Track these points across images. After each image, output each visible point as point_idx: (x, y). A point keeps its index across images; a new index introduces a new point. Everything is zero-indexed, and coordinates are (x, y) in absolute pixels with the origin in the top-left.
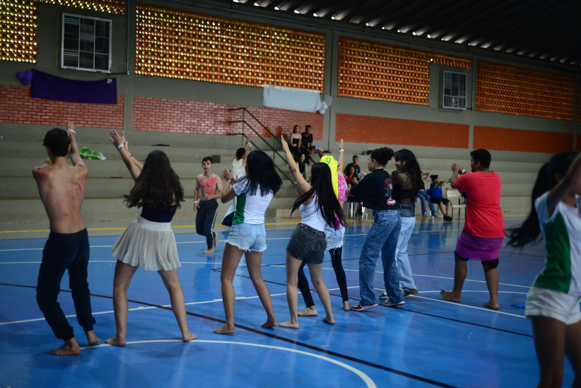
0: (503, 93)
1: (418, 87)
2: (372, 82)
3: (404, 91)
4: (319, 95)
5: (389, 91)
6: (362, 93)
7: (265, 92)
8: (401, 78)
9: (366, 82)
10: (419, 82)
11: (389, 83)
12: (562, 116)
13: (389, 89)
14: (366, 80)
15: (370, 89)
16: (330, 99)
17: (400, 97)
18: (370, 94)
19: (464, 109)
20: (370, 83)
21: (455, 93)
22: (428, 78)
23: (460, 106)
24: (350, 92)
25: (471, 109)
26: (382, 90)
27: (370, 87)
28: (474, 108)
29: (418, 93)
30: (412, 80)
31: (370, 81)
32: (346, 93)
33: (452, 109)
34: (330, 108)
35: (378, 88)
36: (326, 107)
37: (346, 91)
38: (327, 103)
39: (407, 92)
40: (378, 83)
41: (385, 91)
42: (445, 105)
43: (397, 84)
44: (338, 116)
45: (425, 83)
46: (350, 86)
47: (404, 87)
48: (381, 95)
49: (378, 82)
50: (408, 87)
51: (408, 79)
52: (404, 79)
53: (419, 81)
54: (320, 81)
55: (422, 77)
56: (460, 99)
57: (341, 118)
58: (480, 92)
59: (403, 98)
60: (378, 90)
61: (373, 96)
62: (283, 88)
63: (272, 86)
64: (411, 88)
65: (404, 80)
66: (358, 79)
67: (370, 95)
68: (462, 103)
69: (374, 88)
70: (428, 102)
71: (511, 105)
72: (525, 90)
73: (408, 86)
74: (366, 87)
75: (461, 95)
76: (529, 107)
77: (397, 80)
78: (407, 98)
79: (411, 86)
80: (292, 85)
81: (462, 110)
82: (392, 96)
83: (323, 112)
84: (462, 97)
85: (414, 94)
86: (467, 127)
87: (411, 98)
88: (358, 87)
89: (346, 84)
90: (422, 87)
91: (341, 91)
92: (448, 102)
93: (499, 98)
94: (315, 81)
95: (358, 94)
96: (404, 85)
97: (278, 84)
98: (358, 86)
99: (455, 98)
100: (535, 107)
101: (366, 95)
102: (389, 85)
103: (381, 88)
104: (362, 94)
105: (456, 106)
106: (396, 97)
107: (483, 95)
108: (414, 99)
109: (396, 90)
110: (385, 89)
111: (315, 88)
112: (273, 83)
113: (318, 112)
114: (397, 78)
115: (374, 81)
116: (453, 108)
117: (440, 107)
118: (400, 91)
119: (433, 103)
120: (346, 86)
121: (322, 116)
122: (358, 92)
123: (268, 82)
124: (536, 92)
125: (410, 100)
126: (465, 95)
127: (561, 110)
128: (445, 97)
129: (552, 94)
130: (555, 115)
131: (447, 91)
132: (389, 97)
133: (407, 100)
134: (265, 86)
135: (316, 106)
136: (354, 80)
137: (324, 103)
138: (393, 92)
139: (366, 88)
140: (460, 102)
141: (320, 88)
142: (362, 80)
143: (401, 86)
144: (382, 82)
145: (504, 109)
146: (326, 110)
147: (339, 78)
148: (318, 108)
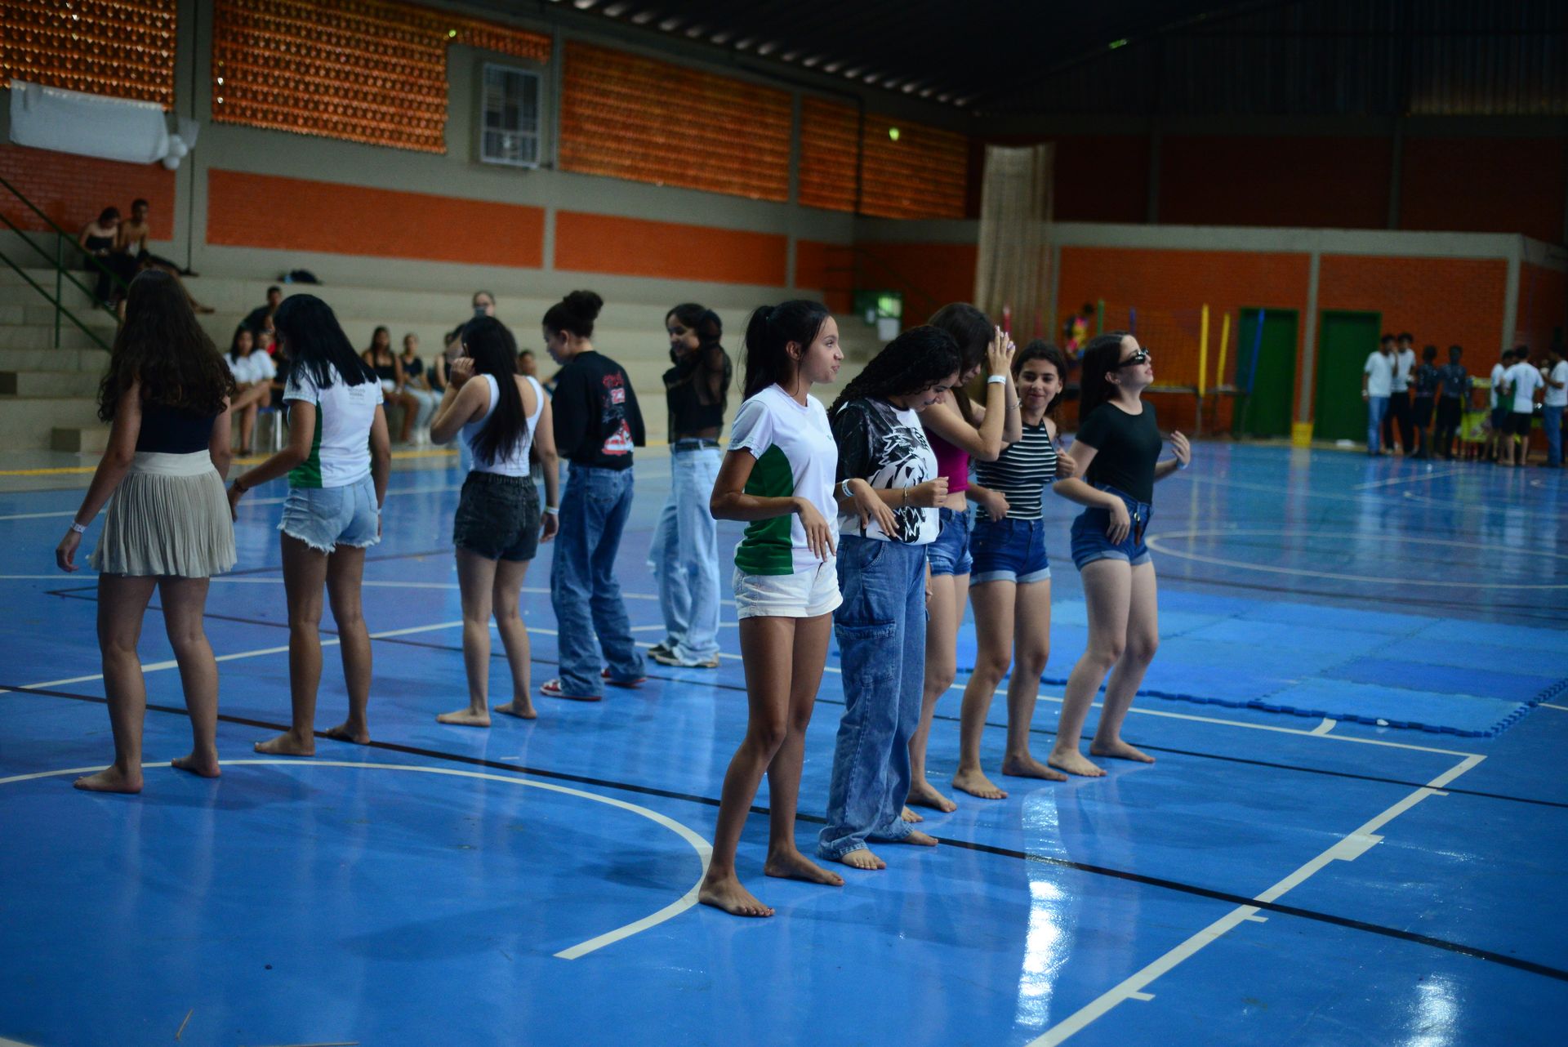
0: (626, 127)
1: (420, 104)
2: (301, 87)
3: (384, 114)
4: (162, 117)
5: (345, 113)
6: (276, 114)
7: (16, 104)
8: (376, 79)
9: (286, 86)
10: (420, 92)
11: (347, 91)
12: (764, 190)
13: (346, 108)
14: (287, 80)
15: (296, 105)
16: (192, 129)
17: (373, 130)
18: (296, 118)
19: (534, 166)
20: (296, 88)
21: (512, 125)
22: (444, 81)
23: (524, 157)
24: (244, 110)
25: (549, 166)
26: (326, 110)
27: (297, 100)
28: (557, 165)
29: (419, 119)
30: (403, 83)
31: (297, 83)
32: (233, 113)
33: (504, 167)
34: (192, 152)
35: (317, 104)
36: (183, 150)
37: (233, 107)
38: (184, 140)
39: (393, 116)
40: (316, 91)
41: (335, 112)
42: (488, 153)
43: (366, 95)
44: (214, 175)
45: (437, 95)
46: (244, 96)
47: (383, 102)
48: (326, 122)
49: (317, 86)
50: (392, 104)
51: (394, 82)
52: (385, 80)
53: (420, 87)
54: (164, 80)
55: (429, 78)
56: (524, 139)
57: (224, 184)
58: (571, 124)
59: (383, 131)
60: (316, 108)
61: (305, 124)
62: (65, 95)
63: (32, 87)
64: (401, 105)
65: (383, 86)
66: (266, 77)
67: (295, 123)
68: (527, 149)
69: (307, 102)
70: (443, 145)
71: (645, 157)
72: (678, 122)
73: (393, 100)
74: (286, 99)
75: (526, 128)
76: (686, 165)
77: (365, 83)
78: (392, 132)
79: (402, 101)
80: (89, 88)
81: (526, 170)
82: (354, 127)
83: (174, 164)
84: (529, 134)
85: (409, 124)
86: (538, 214)
87: (400, 134)
88: (265, 100)
89: (234, 90)
90: (429, 105)
91: (221, 107)
92: (494, 147)
93: (618, 139)
94: (153, 77)
95: (265, 118)
96: (385, 97)
97: (50, 82)
98: (266, 95)
99: (513, 138)
100: (702, 167)
101: (285, 121)
102: (346, 96)
103: (327, 104)
104: (275, 119)
105: (514, 158)
106: (364, 128)
107: (577, 130)
108: (410, 135)
109: (365, 111)
110: (336, 106)
111: (152, 97)
112: (36, 79)
113: (160, 165)
114: (367, 77)
115: (307, 85)
116: (506, 161)
117: (474, 160)
118: (375, 112)
119: (458, 145)
120: (234, 95)
121: (172, 174)
122: (265, 113)
123: (22, 77)
124: (703, 127)
125: (399, 139)
126: (534, 128)
127: (761, 176)
128: (488, 134)
129: (739, 133)
130: (746, 187)
131: (492, 119)
132: (344, 130)
133: (391, 138)
134: (17, 86)
135: (156, 148)
136: (255, 80)
137: (177, 139)
138: (355, 115)
139: (286, 103)
140: (524, 146)
141: (164, 99)
142: (277, 79)
143: (374, 101)
144: (327, 88)
145: (628, 169)
146: (183, 160)
147: (216, 72)
148: (162, 152)
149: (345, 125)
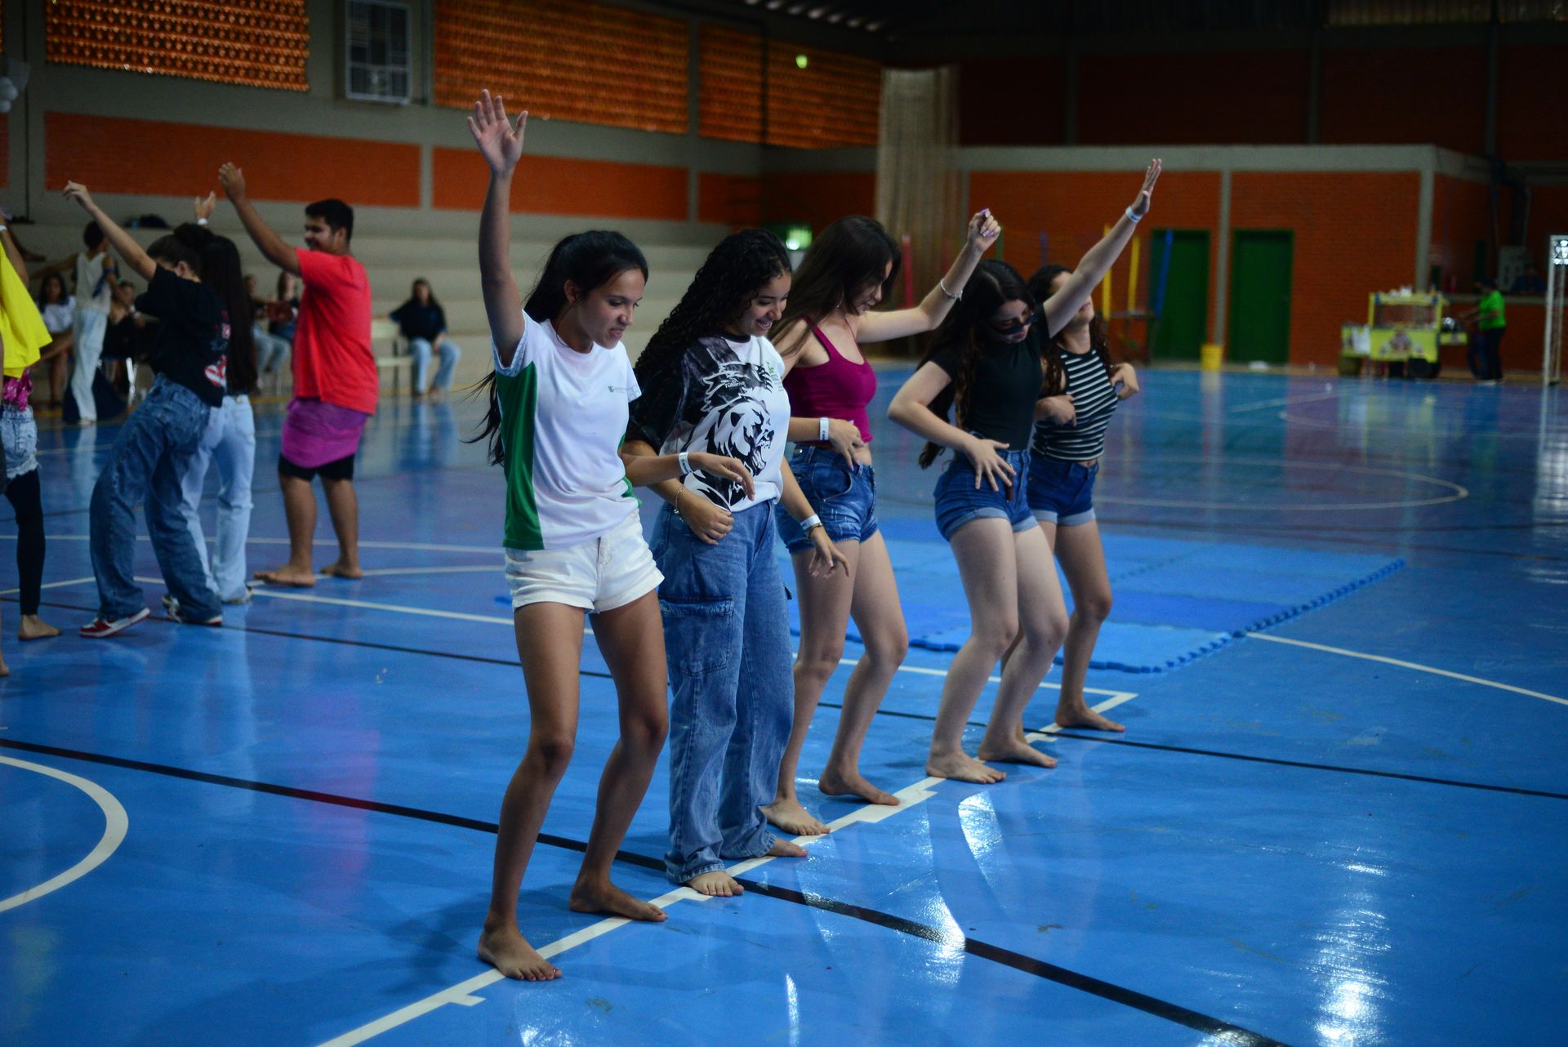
0: (507, 59)
1: (278, 40)
2: (145, 25)
3: (238, 52)
5: (194, 51)
6: (118, 53)
8: (227, 15)
9: (128, 23)
10: (277, 27)
11: (196, 28)
12: (661, 122)
13: (195, 46)
14: (129, 19)
15: (140, 43)
16: (23, 71)
17: (227, 68)
18: (140, 57)
19: (405, 101)
20: (140, 26)
21: (380, 59)
22: (305, 15)
23: (394, 92)
24: (81, 50)
25: (423, 101)
26: (174, 48)
27: (140, 38)
28: (431, 101)
29: (278, 56)
30: (258, 19)
31: (140, 20)
32: (70, 53)
33: (372, 103)
34: (25, 95)
35: (163, 42)
36: (15, 92)
37: (70, 47)
38: (15, 81)
39: (248, 53)
40: (162, 29)
41: (184, 50)
42: (355, 89)
43: (217, 31)
44: (51, 118)
45: (297, 30)
46: (82, 35)
47: (237, 39)
48: (173, 61)
49: (163, 24)
50: (247, 40)
51: (248, 18)
52: (238, 16)
53: (278, 23)
55: (287, 12)
56: (393, 74)
57: (61, 127)
58: (447, 59)
59: (237, 69)
60: (162, 46)
61: (151, 63)
64: (257, 41)
65: (237, 22)
66: (105, 16)
67: (140, 62)
68: (398, 85)
69: (151, 41)
70: (305, 82)
71: (528, 91)
72: (565, 53)
73: (248, 37)
74: (129, 38)
75: (395, 62)
76: (574, 97)
77: (217, 19)
78: (247, 70)
79: (258, 37)
81: (397, 106)
82: (206, 65)
83: (5, 107)
84: (399, 69)
85: (267, 60)
86: (413, 151)
87: (257, 71)
88: (105, 39)
89: (69, 29)
90: (288, 41)
91: (57, 48)
92: (361, 82)
93: (499, 72)
95: (106, 58)
96: (238, 34)
98: (105, 34)
99: (381, 73)
100: (592, 99)
101: (129, 59)
102: (195, 33)
103: (174, 43)
104: (117, 59)
105: (383, 94)
106: (217, 67)
107: (453, 64)
108: (268, 73)
109: (217, 49)
110: (184, 44)
114: (217, 14)
115: (151, 22)
116: (375, 97)
117: (339, 95)
118: (228, 50)
119: (322, 84)
120: (70, 33)
121: (4, 117)
122: (106, 53)
124: (592, 58)
125: (256, 76)
126: (404, 62)
127: (656, 107)
128: (353, 70)
129: (632, 64)
130: (642, 119)
131: (358, 53)
132: (195, 68)
133: (247, 75)
136: (93, 18)
137: (8, 81)
138: (206, 52)
139: (128, 42)
140: (393, 81)
142: (117, 17)
143: (227, 37)
144: (174, 26)
146: (14, 103)
147: (49, 10)
149: (195, 63)
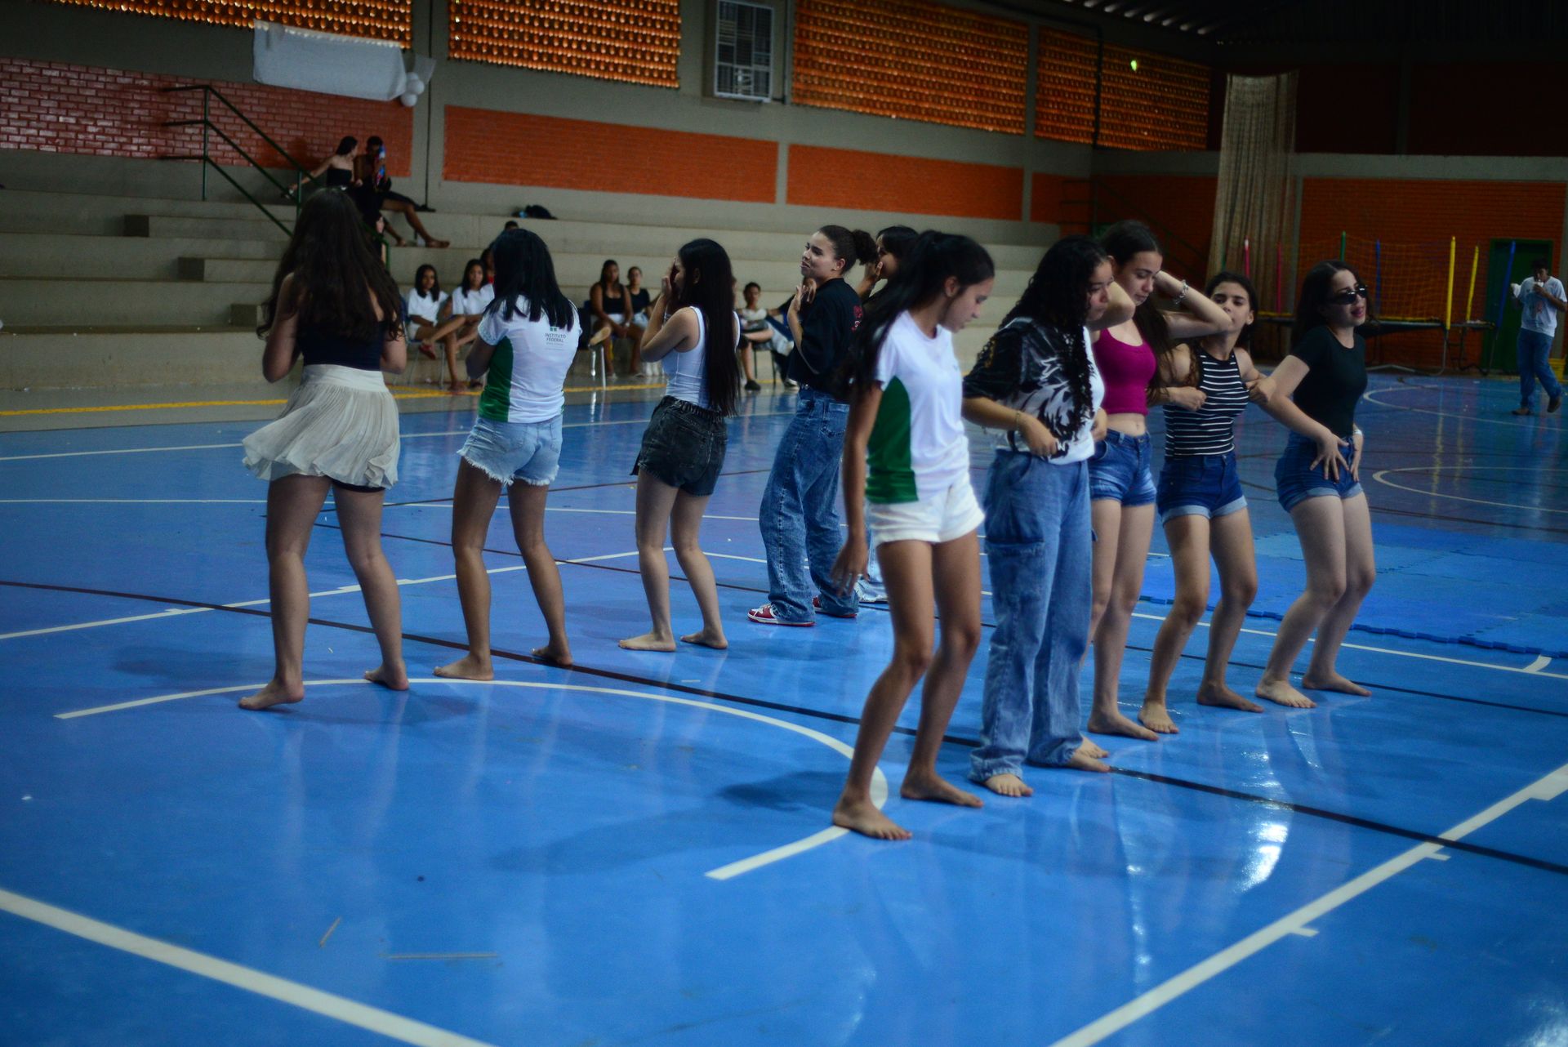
0: (860, 60)
1: (653, 38)
2: (536, 24)
3: (617, 50)
4: (400, 54)
5: (579, 49)
6: (511, 50)
7: (259, 44)
8: (609, 14)
9: (522, 22)
10: (653, 27)
11: (581, 27)
12: (1000, 123)
13: (580, 43)
14: (522, 17)
15: (531, 41)
16: (430, 66)
17: (607, 65)
18: (531, 54)
19: (767, 100)
20: (531, 25)
21: (745, 59)
22: (678, 16)
23: (757, 91)
24: (479, 47)
25: (783, 100)
26: (561, 46)
27: (531, 37)
28: (789, 99)
29: (652, 54)
30: (636, 19)
31: (532, 19)
32: (469, 50)
33: (736, 100)
34: (429, 89)
35: (551, 40)
36: (421, 87)
37: (469, 44)
38: (422, 79)
39: (626, 51)
40: (551, 27)
41: (570, 48)
42: (719, 91)
43: (600, 30)
44: (451, 112)
45: (671, 30)
46: (480, 33)
47: (617, 38)
48: (560, 58)
49: (552, 22)
50: (626, 39)
51: (627, 18)
53: (654, 22)
54: (402, 17)
55: (663, 13)
56: (757, 73)
57: (459, 120)
58: (805, 58)
59: (616, 66)
60: (551, 44)
61: (540, 60)
62: (307, 34)
63: (276, 26)
64: (635, 41)
65: (618, 21)
66: (501, 14)
67: (530, 59)
68: (761, 84)
69: (541, 39)
70: (677, 79)
71: (879, 91)
72: (913, 54)
73: (627, 35)
74: (521, 35)
75: (759, 62)
76: (921, 98)
77: (600, 18)
78: (625, 67)
79: (636, 36)
80: (329, 27)
81: (760, 102)
82: (588, 62)
83: (412, 101)
84: (762, 68)
85: (643, 59)
86: (771, 148)
87: (634, 68)
88: (501, 37)
89: (470, 27)
90: (662, 40)
91: (458, 44)
92: (728, 82)
93: (852, 72)
94: (391, 15)
95: (501, 54)
96: (618, 33)
97: (292, 21)
98: (501, 32)
99: (745, 71)
100: (936, 99)
101: (520, 57)
102: (580, 32)
103: (561, 40)
104: (510, 56)
105: (747, 92)
106: (598, 64)
107: (811, 64)
108: (643, 70)
109: (599, 47)
110: (570, 42)
111: (390, 37)
112: (278, 19)
113: (398, 101)
114: (600, 13)
115: (542, 21)
116: (740, 96)
117: (706, 92)
118: (608, 48)
119: (690, 82)
120: (470, 31)
121: (410, 110)
122: (500, 50)
123: (265, 17)
124: (938, 59)
125: (633, 74)
126: (767, 63)
127: (996, 108)
128: (720, 67)
129: (975, 66)
130: (980, 119)
131: (726, 54)
132: (579, 65)
133: (625, 73)
134: (259, 25)
135: (394, 85)
136: (491, 17)
137: (415, 76)
138: (589, 51)
139: (521, 40)
140: (756, 81)
141: (402, 37)
142: (512, 16)
143: (608, 36)
144: (562, 24)
145: (861, 103)
146: (419, 97)
147: (453, 10)
148: (400, 90)
149: (579, 60)
